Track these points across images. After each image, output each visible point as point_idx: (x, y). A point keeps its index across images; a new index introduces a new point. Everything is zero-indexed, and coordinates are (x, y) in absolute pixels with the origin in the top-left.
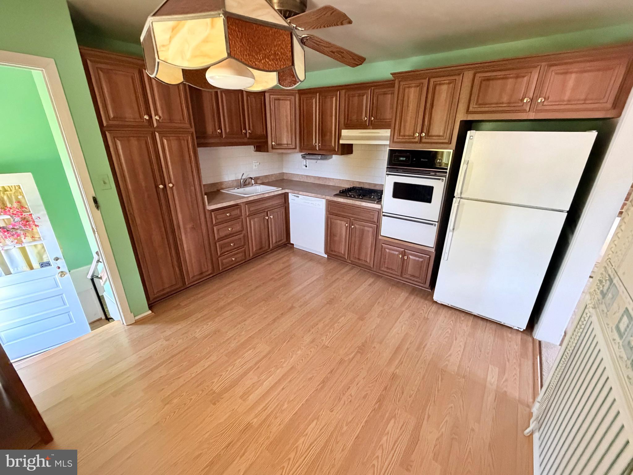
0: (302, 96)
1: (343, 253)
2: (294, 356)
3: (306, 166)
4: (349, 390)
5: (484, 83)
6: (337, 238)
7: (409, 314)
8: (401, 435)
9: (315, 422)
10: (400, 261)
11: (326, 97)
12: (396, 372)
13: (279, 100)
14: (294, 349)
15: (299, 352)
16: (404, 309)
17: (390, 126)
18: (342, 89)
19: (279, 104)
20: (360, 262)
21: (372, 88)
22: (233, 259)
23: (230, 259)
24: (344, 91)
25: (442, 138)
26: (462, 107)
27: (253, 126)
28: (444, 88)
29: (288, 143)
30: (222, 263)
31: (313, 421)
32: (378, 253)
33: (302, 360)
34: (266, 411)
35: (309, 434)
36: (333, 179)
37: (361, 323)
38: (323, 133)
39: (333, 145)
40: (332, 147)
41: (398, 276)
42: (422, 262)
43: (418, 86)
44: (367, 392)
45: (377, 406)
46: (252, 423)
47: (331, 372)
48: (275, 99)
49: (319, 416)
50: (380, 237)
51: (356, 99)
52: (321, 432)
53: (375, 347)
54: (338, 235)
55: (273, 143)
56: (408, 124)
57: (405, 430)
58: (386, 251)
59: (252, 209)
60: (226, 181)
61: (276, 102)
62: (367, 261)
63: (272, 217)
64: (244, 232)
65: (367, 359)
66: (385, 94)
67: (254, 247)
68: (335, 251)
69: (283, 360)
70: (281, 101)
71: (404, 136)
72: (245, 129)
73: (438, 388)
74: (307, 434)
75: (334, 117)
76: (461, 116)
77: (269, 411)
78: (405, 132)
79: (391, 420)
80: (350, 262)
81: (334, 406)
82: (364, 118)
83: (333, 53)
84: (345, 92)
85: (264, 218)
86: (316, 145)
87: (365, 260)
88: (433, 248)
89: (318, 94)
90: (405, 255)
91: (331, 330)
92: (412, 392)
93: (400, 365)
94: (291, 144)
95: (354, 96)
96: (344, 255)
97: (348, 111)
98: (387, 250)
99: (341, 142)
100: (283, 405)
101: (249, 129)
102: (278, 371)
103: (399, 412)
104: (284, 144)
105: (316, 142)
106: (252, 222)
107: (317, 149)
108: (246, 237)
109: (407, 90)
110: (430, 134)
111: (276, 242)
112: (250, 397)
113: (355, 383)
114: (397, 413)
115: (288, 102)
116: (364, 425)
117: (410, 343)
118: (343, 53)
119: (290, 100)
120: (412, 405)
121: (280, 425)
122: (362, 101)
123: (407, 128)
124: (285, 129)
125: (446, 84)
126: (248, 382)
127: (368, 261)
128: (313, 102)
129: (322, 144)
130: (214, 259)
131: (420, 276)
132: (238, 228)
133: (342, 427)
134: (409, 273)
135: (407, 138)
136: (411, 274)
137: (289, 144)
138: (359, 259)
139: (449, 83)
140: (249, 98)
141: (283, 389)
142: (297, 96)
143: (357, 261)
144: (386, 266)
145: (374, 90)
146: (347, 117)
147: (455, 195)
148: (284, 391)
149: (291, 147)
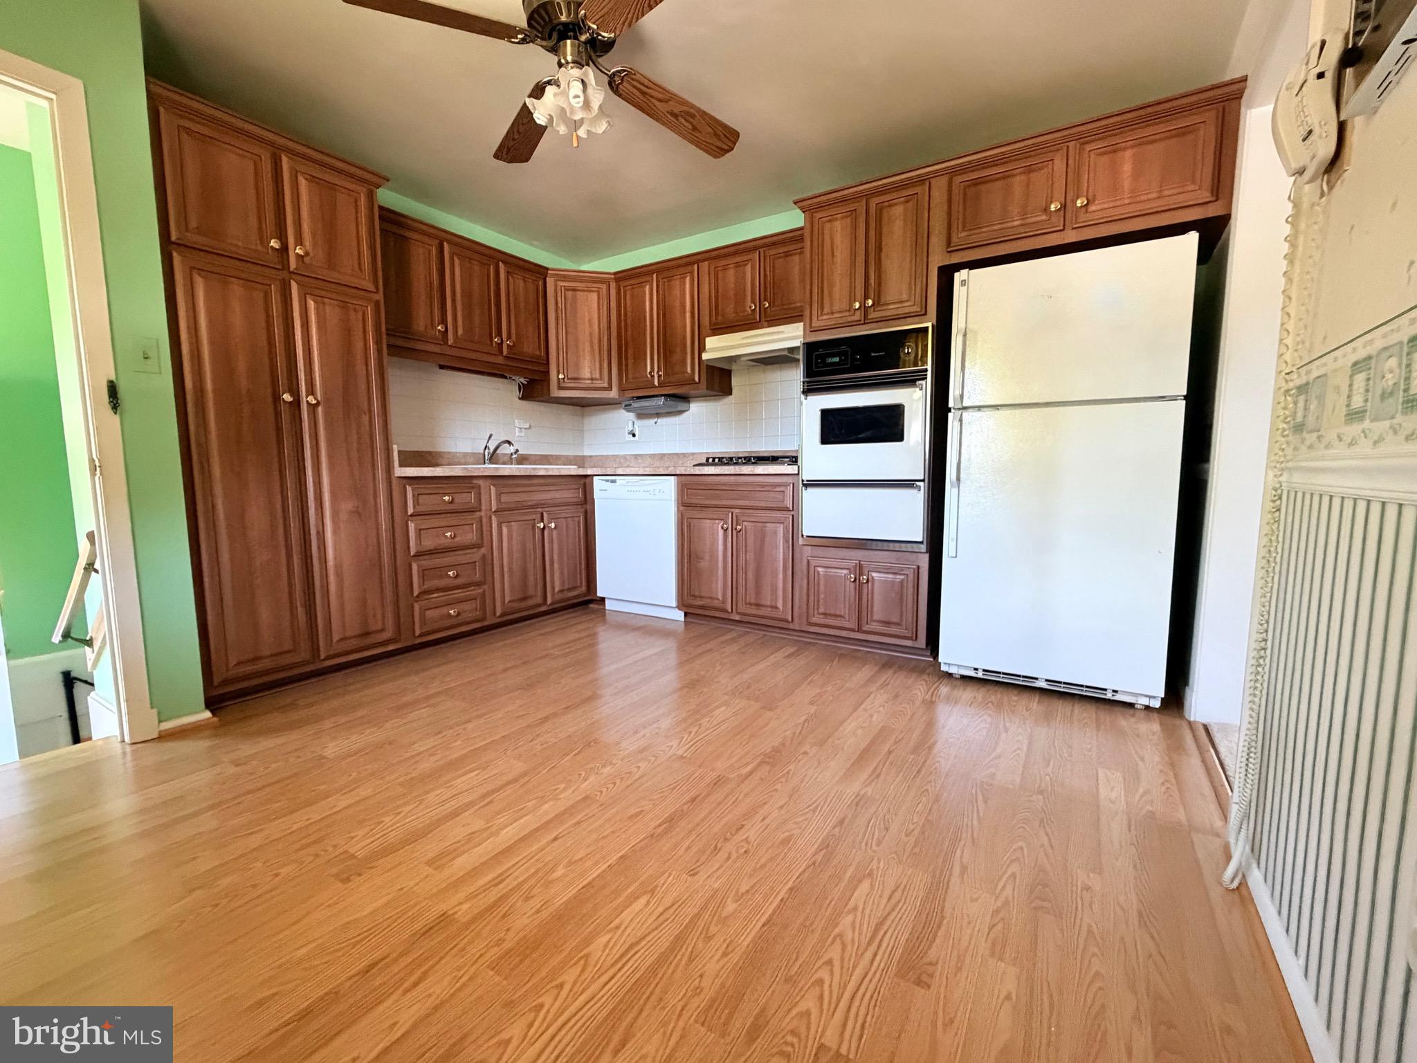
0: (622, 284)
1: (720, 598)
2: (592, 778)
3: (634, 435)
4: (741, 832)
5: (971, 191)
6: (704, 564)
7: (885, 696)
8: (893, 910)
9: (643, 901)
10: (853, 591)
11: (670, 278)
12: (867, 792)
13: (574, 290)
14: (592, 765)
15: (606, 770)
16: (873, 689)
17: (802, 315)
18: (704, 260)
19: (574, 299)
20: (761, 612)
21: (762, 250)
22: (452, 612)
23: (444, 610)
24: (707, 263)
25: (909, 304)
26: (937, 242)
27: (517, 335)
28: (898, 211)
29: (594, 377)
30: (424, 622)
31: (637, 898)
32: (801, 583)
33: (615, 784)
34: (501, 886)
35: (623, 927)
36: (693, 454)
37: (769, 714)
38: (668, 349)
39: (689, 370)
40: (686, 375)
41: (852, 630)
42: (902, 581)
43: (847, 217)
44: (791, 833)
45: (819, 858)
46: (456, 913)
47: (693, 800)
48: (567, 289)
49: (656, 887)
50: (801, 541)
51: (731, 273)
52: (661, 919)
53: (805, 753)
54: (707, 557)
55: (561, 376)
56: (836, 289)
57: (903, 900)
58: (818, 572)
59: (504, 498)
60: (449, 453)
61: (570, 294)
62: (777, 608)
63: (553, 525)
64: (483, 550)
65: (788, 773)
66: (787, 255)
67: (504, 593)
68: (701, 597)
69: (563, 786)
70: (578, 293)
71: (832, 313)
72: (499, 334)
73: (978, 815)
74: (617, 928)
75: (688, 315)
76: (939, 259)
77: (511, 883)
78: (831, 304)
79: (860, 881)
80: (737, 618)
81: (699, 864)
82: (750, 307)
83: (675, 116)
84: (709, 266)
85: (534, 526)
86: (653, 376)
87: (774, 604)
88: (922, 543)
89: (655, 276)
90: (861, 574)
91: (694, 730)
92: (912, 827)
93: (872, 781)
94: (601, 379)
95: (725, 268)
96: (724, 602)
97: (717, 298)
98: (820, 569)
99: (705, 356)
100: (553, 870)
101: (509, 337)
102: (546, 806)
103: (882, 864)
104: (585, 379)
105: (652, 367)
106: (505, 530)
107: (656, 383)
108: (487, 563)
109: (828, 226)
110: (882, 301)
111: (561, 591)
112: (459, 860)
113: (759, 817)
114: (875, 867)
115: (595, 296)
116: (787, 896)
117: (896, 743)
118: (693, 116)
119: (598, 292)
120: (916, 850)
121: (538, 912)
122: (744, 277)
123: (836, 296)
124: (588, 349)
125: (901, 203)
126: (455, 832)
127: (780, 605)
128: (645, 292)
129: (666, 374)
130: (402, 604)
131: (901, 620)
132: (470, 536)
133: (722, 903)
134: (876, 617)
135: (838, 315)
136: (884, 619)
137: (596, 379)
138: (758, 605)
139: (907, 202)
140: (510, 278)
141: (555, 839)
142: (613, 285)
143: (753, 611)
144: (822, 610)
145: (764, 251)
146: (716, 309)
147: (951, 404)
148: (556, 844)
149: (598, 384)
